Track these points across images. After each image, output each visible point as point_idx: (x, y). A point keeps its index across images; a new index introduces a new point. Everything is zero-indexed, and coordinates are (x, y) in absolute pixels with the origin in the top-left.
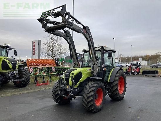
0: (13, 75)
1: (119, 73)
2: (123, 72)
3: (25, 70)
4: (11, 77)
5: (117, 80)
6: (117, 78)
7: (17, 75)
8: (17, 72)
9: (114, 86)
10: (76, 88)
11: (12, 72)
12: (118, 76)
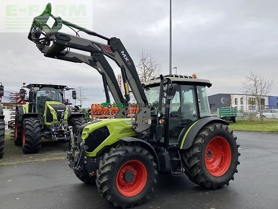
0: (59, 130)
1: (207, 130)
4: (55, 133)
5: (198, 146)
6: (199, 141)
7: (66, 130)
8: (65, 126)
11: (57, 125)
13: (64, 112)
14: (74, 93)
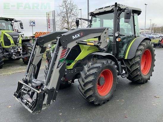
0: (16, 51)
1: (144, 45)
2: (151, 43)
3: (31, 45)
4: (14, 53)
5: (139, 56)
6: (139, 53)
7: (21, 51)
8: (21, 47)
9: (134, 64)
10: (71, 70)
11: (15, 48)
12: (141, 50)
13: (19, 37)
14: (21, 24)
